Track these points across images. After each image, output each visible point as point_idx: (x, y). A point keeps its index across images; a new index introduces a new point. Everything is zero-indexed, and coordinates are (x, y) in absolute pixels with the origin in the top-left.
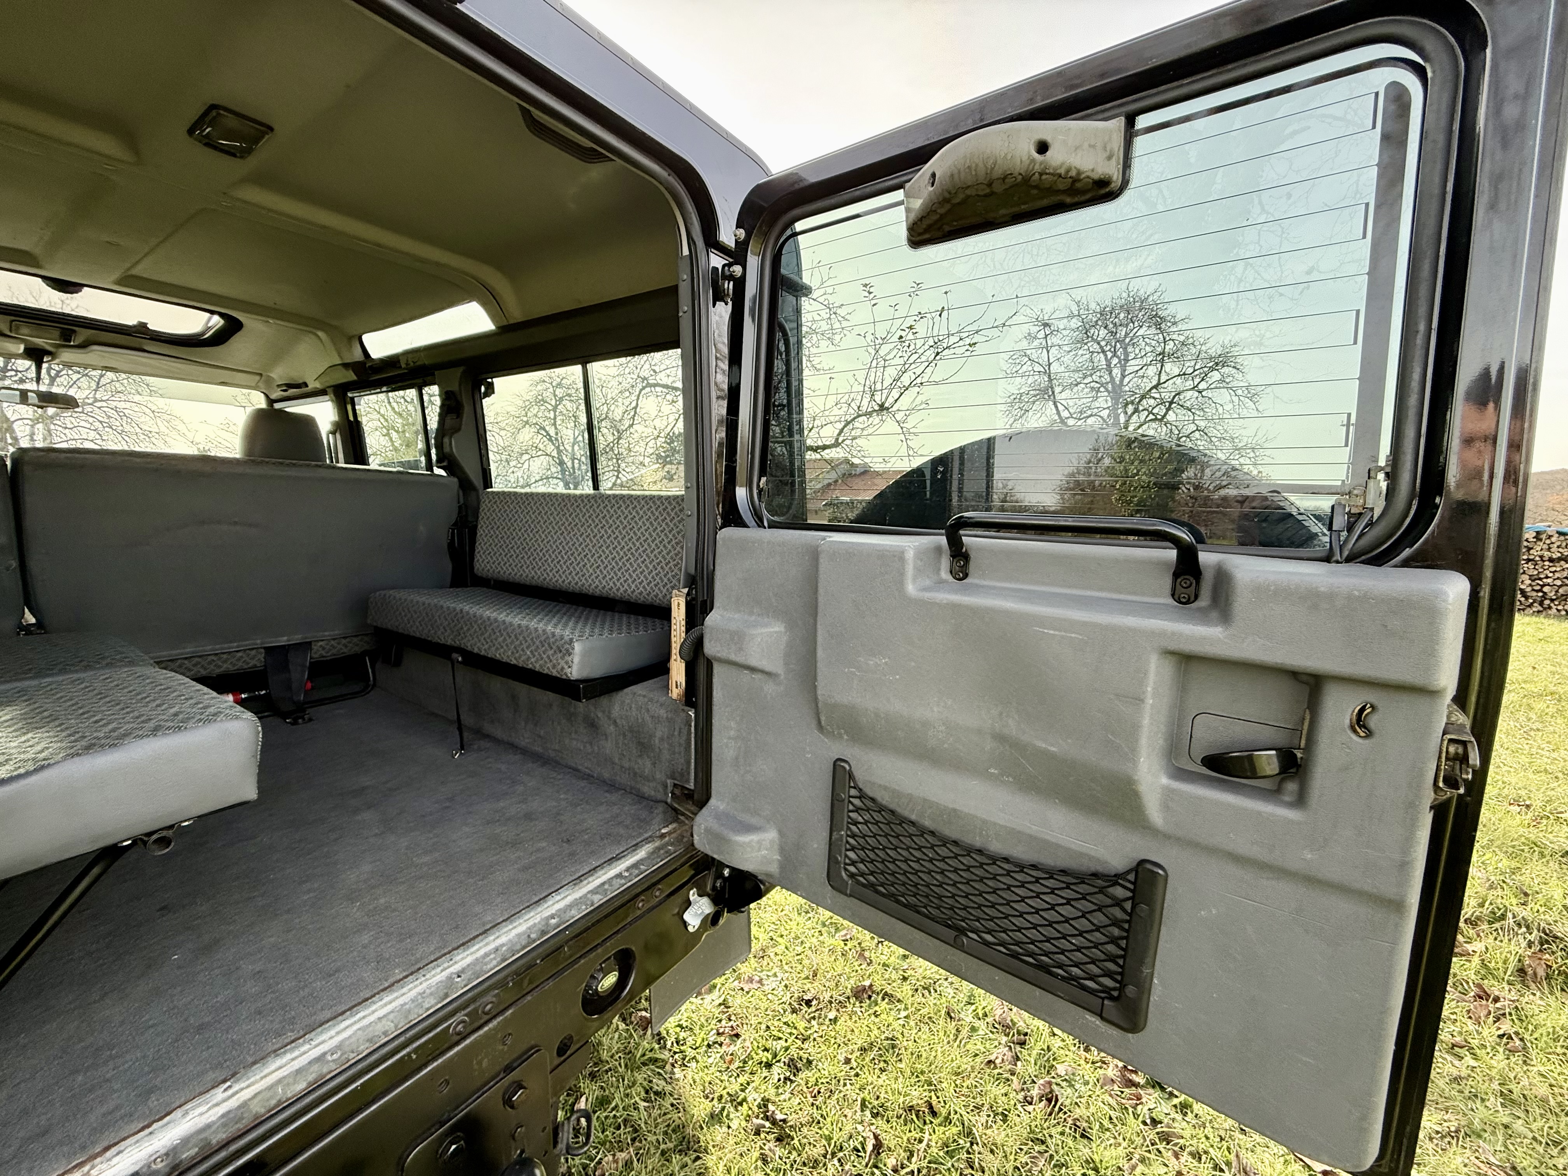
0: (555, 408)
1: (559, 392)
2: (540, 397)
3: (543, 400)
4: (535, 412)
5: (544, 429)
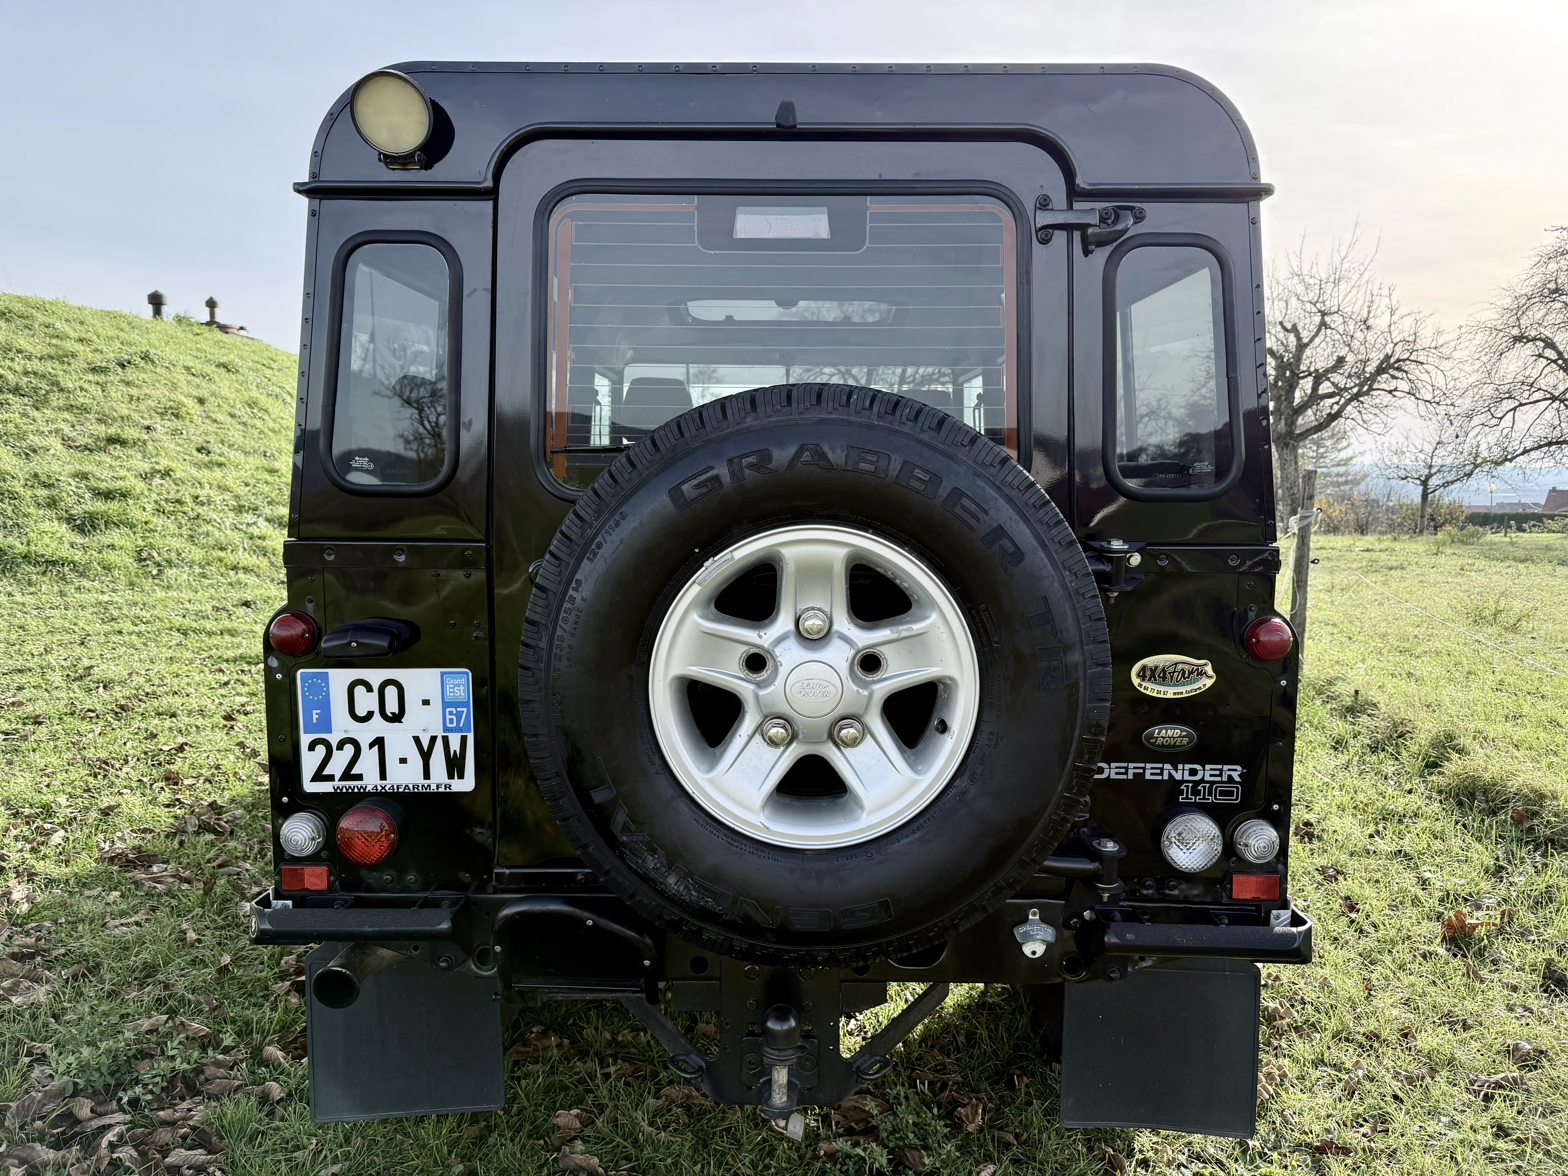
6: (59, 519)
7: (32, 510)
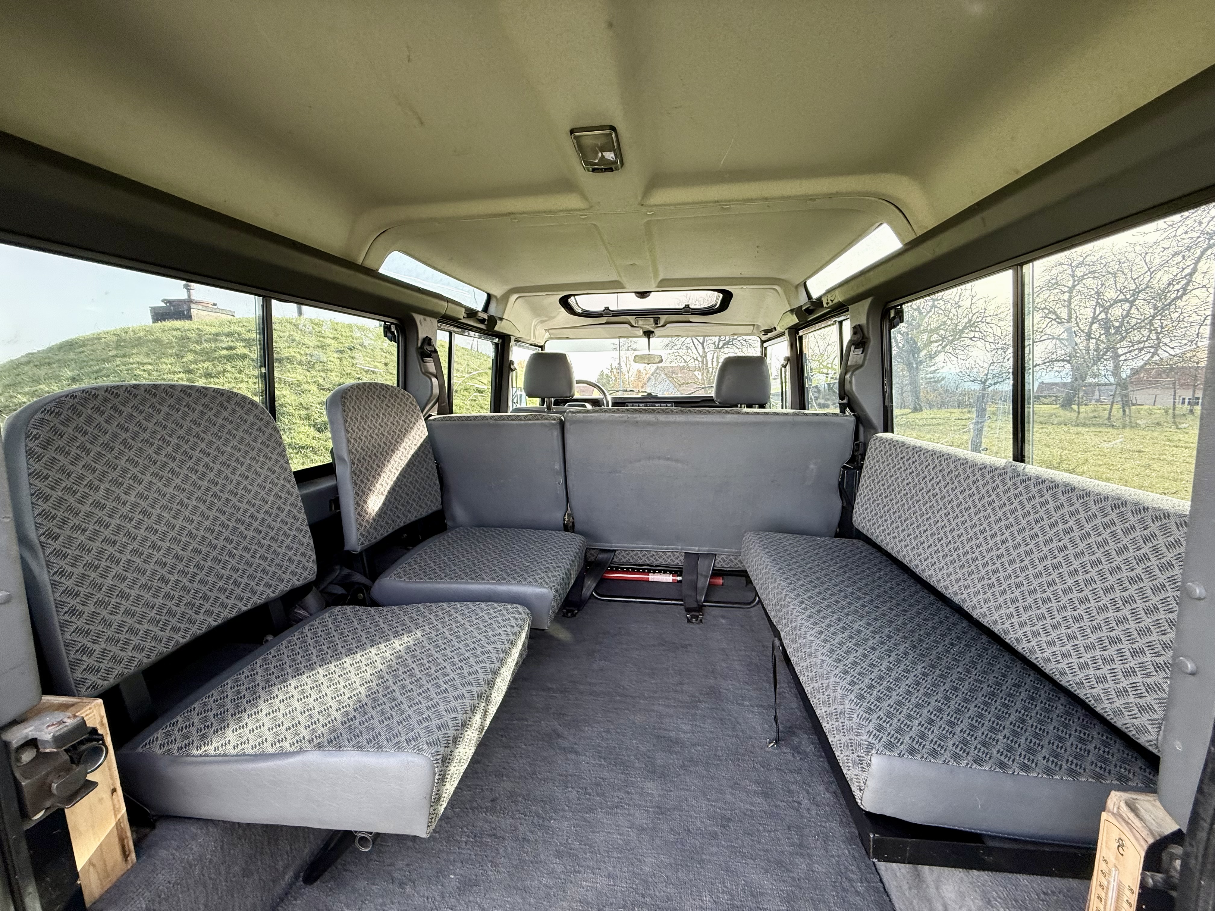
0: (1071, 290)
1: (1079, 272)
2: (1053, 281)
3: (1056, 283)
4: (1045, 297)
5: (1055, 313)
6: (310, 425)
7: (298, 421)
